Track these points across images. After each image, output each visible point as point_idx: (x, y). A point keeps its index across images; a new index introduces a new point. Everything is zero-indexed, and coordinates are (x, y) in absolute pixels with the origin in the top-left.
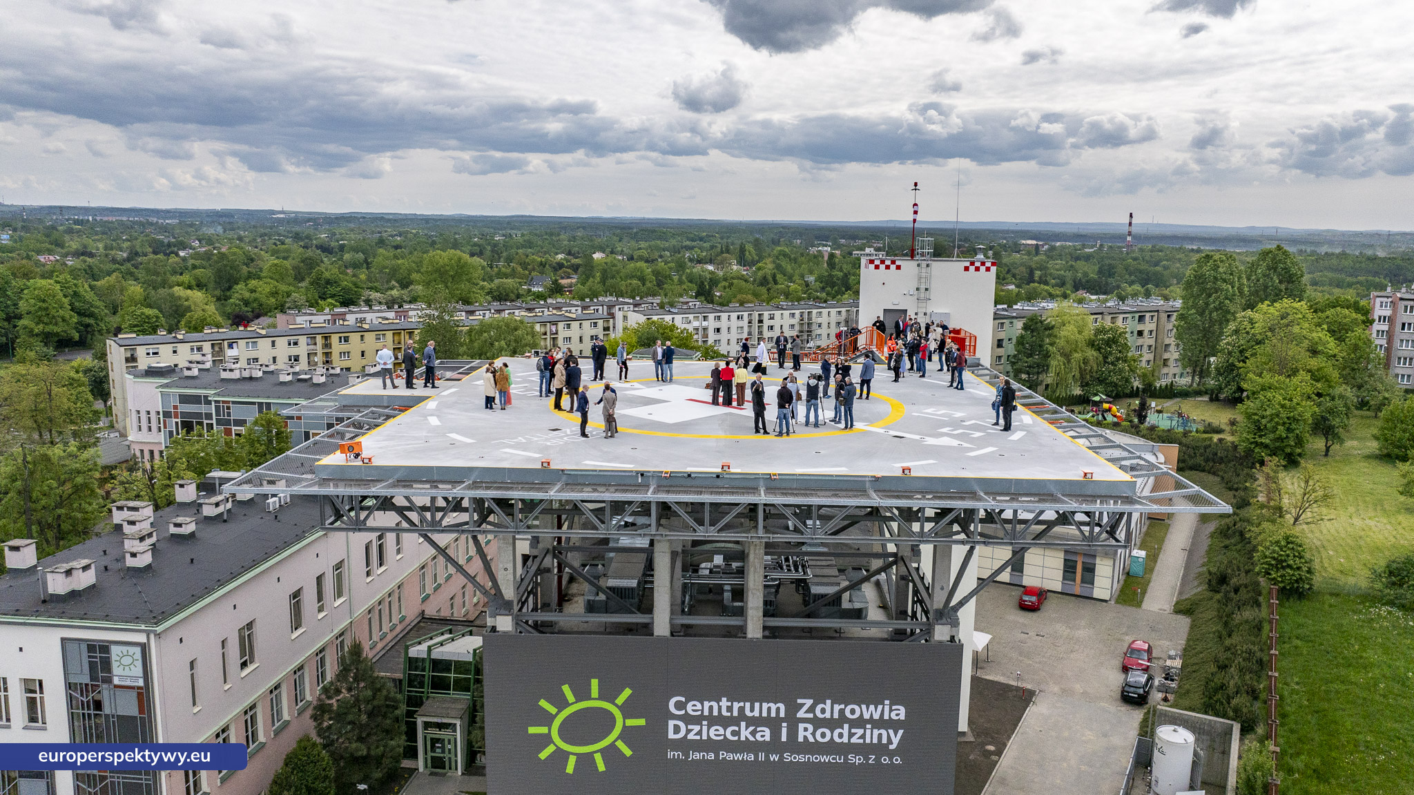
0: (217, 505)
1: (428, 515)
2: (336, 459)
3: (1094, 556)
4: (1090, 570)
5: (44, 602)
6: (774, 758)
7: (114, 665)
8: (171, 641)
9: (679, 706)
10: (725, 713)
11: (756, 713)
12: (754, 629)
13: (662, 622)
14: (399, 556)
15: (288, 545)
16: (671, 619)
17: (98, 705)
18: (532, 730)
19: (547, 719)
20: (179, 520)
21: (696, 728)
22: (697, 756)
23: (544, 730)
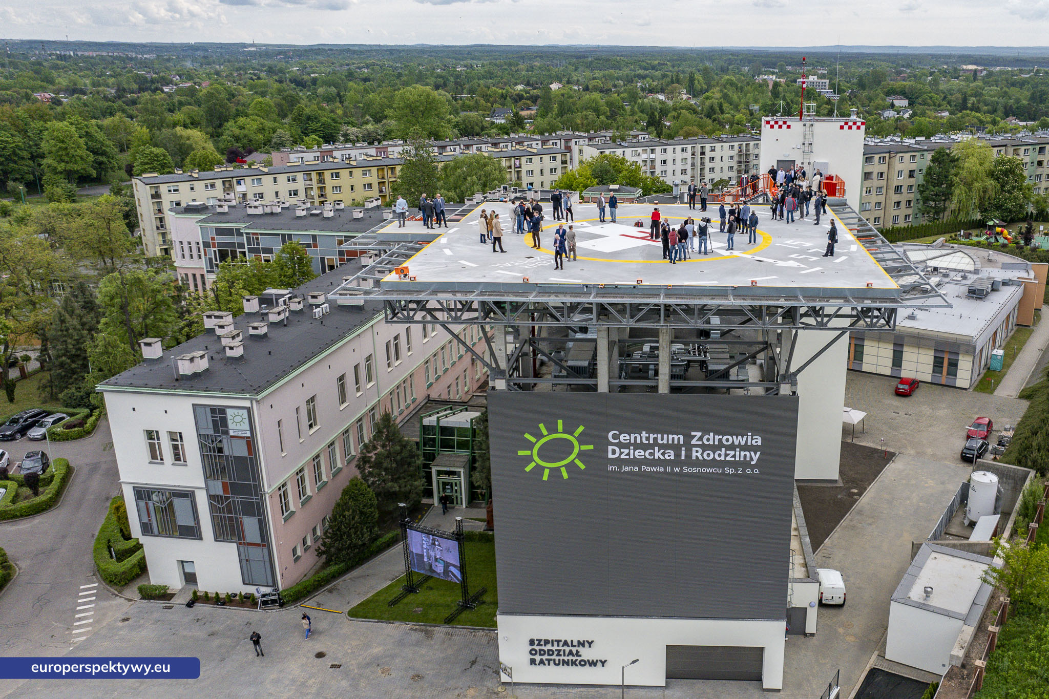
0: (279, 313)
1: (453, 314)
2: (392, 277)
3: (958, 354)
4: (954, 365)
5: (177, 380)
6: (677, 470)
7: (230, 422)
8: (266, 405)
9: (615, 437)
10: (644, 441)
11: (665, 442)
12: (663, 388)
13: (603, 383)
14: (409, 353)
15: (334, 342)
16: (609, 382)
17: (220, 450)
18: (520, 453)
19: (530, 446)
20: (256, 324)
21: (626, 451)
22: (627, 469)
23: (528, 453)
